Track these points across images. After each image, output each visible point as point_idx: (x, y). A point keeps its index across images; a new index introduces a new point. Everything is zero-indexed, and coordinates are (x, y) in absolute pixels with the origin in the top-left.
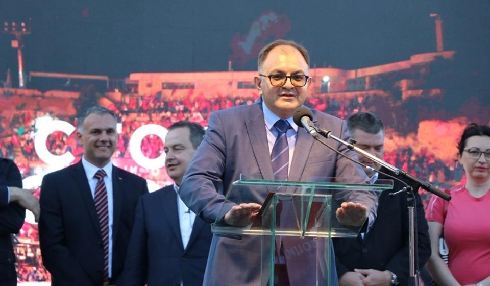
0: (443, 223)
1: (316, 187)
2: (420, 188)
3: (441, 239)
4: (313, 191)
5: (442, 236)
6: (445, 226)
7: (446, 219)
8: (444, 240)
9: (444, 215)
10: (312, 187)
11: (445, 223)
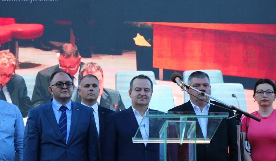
0: (247, 132)
1: (188, 117)
2: (243, 115)
3: (246, 141)
4: (186, 119)
5: (246, 139)
6: (248, 133)
7: (248, 130)
8: (248, 141)
9: (247, 128)
10: (185, 117)
11: (248, 132)
